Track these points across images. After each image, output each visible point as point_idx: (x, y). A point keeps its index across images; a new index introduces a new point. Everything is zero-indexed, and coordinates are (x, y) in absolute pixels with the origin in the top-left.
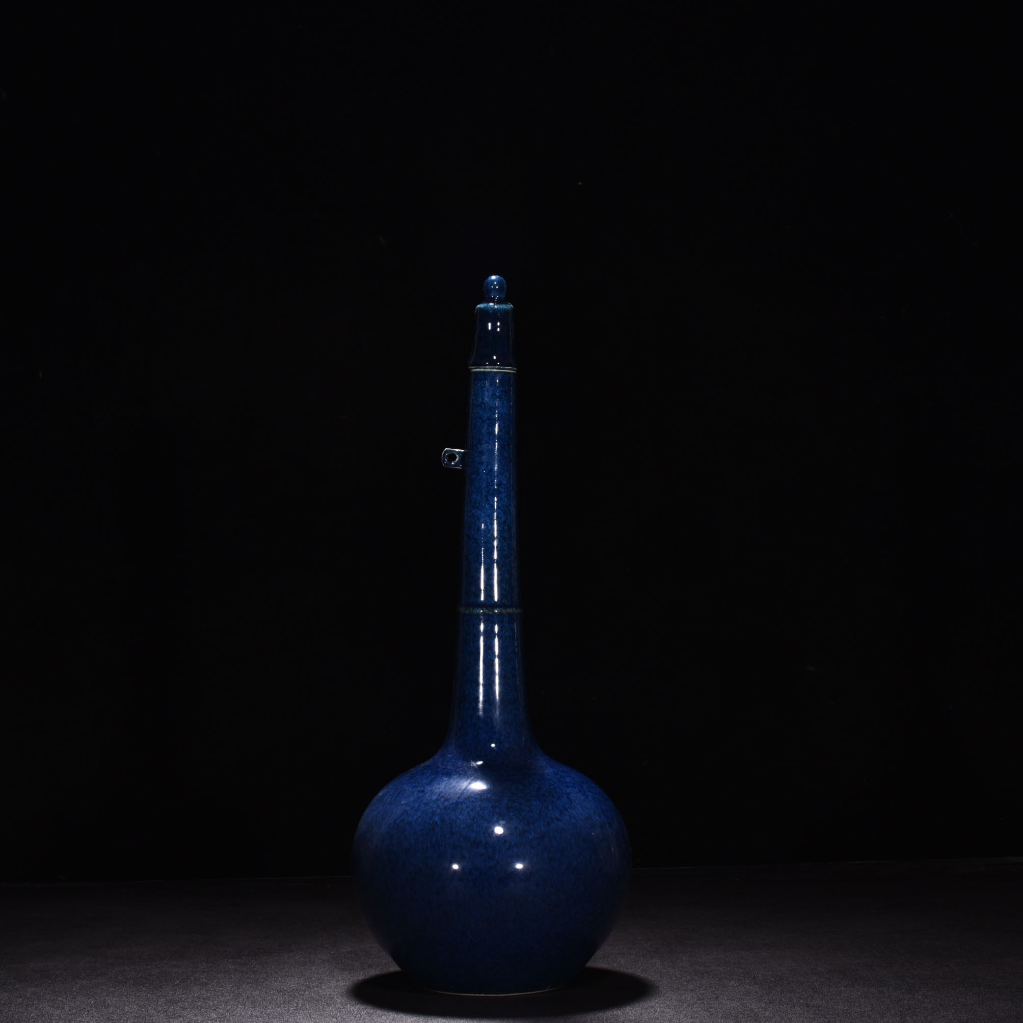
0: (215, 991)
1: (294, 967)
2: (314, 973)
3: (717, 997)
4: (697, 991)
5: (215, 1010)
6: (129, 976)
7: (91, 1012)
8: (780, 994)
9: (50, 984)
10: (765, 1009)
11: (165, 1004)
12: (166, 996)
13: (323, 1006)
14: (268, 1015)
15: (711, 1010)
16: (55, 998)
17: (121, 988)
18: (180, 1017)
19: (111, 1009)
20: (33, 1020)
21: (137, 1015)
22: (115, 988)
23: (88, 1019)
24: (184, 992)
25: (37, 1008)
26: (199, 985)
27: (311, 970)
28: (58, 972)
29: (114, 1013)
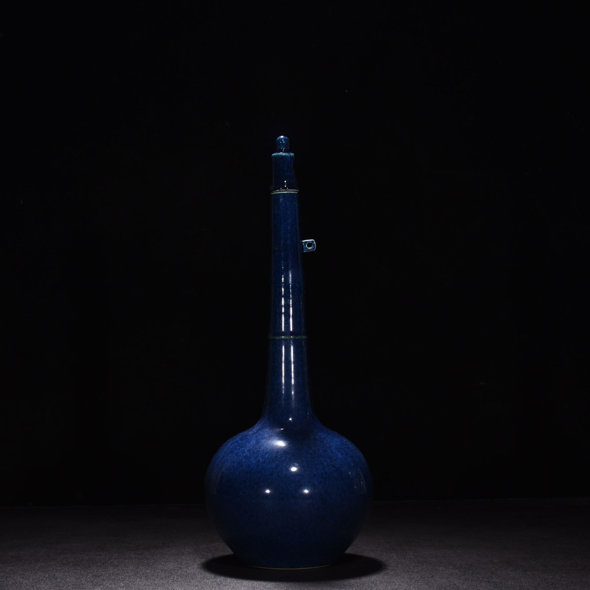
0: (123, 570)
1: (171, 556)
3: (433, 576)
4: (420, 573)
5: (123, 581)
6: (70, 561)
7: (46, 581)
8: (471, 575)
9: (21, 565)
10: (463, 584)
11: (92, 577)
12: (92, 572)
13: (190, 580)
14: (156, 584)
15: (429, 584)
16: (24, 573)
17: (65, 568)
18: (101, 585)
19: (58, 580)
20: (10, 586)
21: (74, 584)
22: (62, 567)
23: (44, 586)
24: (104, 570)
25: (13, 579)
26: (114, 566)
27: (182, 558)
28: (27, 558)
29: (61, 582)
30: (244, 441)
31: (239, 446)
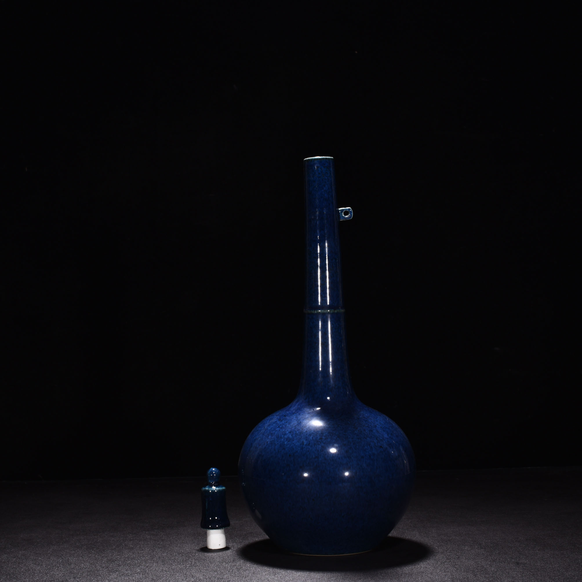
0: (138, 553)
2: (200, 541)
5: (139, 566)
6: (83, 543)
7: (60, 568)
9: (33, 548)
11: (107, 562)
12: (107, 556)
13: (208, 564)
14: (173, 570)
16: (37, 558)
17: (78, 551)
18: (117, 571)
19: (73, 566)
20: (22, 573)
21: (89, 570)
22: (75, 551)
23: (58, 573)
24: (119, 554)
25: (25, 565)
26: (129, 549)
28: (39, 540)
29: (75, 568)
30: (283, 422)
31: (279, 427)
